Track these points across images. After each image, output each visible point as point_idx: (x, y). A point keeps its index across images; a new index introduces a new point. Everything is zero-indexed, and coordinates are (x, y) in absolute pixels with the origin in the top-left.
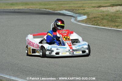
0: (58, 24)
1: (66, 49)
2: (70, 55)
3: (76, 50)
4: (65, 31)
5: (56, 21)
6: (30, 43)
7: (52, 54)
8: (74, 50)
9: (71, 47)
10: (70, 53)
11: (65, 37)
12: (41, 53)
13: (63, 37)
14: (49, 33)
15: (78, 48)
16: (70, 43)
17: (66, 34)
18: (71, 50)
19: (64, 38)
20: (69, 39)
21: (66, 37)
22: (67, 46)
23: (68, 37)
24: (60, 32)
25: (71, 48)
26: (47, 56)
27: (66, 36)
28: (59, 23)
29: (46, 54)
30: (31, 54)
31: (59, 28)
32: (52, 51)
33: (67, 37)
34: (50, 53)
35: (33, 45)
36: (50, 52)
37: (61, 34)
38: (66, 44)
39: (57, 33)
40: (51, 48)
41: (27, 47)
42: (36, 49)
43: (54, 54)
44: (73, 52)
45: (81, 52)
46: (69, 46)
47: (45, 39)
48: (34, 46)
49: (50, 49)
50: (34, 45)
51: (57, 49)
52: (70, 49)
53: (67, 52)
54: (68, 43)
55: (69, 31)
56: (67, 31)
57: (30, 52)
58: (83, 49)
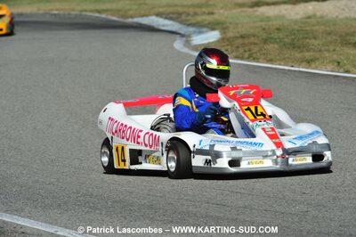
0: (208, 66)
1: (263, 148)
2: (278, 167)
3: (296, 152)
4: (244, 88)
5: (200, 55)
6: (121, 130)
7: (216, 166)
8: (287, 152)
9: (277, 140)
10: (276, 162)
11: (248, 109)
12: (173, 165)
13: (244, 108)
14: (181, 95)
15: (299, 144)
16: (273, 129)
17: (251, 100)
18: (279, 152)
19: (248, 112)
20: (262, 114)
21: (253, 108)
22: (261, 137)
23: (260, 110)
24: (232, 93)
25: (279, 145)
26: (194, 171)
27: (251, 104)
28: (213, 64)
29: (193, 164)
30: (128, 166)
31: (214, 79)
32: (218, 155)
33: (256, 108)
34: (207, 162)
35: (136, 138)
36: (209, 158)
37: (234, 98)
38: (259, 131)
39: (220, 94)
40: (212, 146)
41: (107, 143)
42: (148, 148)
43: (222, 163)
44: (288, 159)
45: (309, 160)
46: (271, 137)
47: (169, 115)
48: (141, 140)
49: (207, 148)
50: (139, 137)
51: (234, 149)
52: (274, 147)
53: (266, 157)
54: (263, 129)
55: (257, 87)
56: (251, 87)
57: (124, 161)
58: (315, 149)
